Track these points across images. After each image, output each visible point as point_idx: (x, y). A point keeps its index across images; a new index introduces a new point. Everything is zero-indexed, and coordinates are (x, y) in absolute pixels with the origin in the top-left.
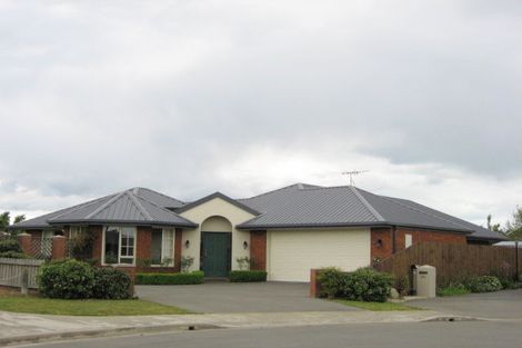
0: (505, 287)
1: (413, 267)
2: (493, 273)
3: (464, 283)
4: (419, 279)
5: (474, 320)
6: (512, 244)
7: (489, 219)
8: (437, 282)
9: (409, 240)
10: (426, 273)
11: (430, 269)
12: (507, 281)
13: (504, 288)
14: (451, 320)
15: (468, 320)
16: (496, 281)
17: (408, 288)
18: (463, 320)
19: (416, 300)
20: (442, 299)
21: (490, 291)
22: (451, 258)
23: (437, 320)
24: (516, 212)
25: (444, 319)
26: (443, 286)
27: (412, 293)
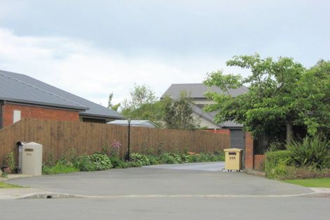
0: (115, 165)
1: (19, 144)
2: (104, 152)
3: (73, 161)
4: (24, 157)
5: (73, 197)
6: (126, 122)
7: (111, 97)
8: (44, 160)
9: (17, 116)
10: (31, 150)
11: (37, 147)
12: (117, 159)
13: (114, 167)
14: (49, 197)
15: (66, 197)
16: (106, 159)
17: (12, 166)
18: (62, 197)
19: (20, 178)
20: (48, 177)
21: (99, 170)
22: (60, 136)
23: (35, 197)
24: (134, 90)
25: (42, 197)
26: (51, 163)
27: (17, 171)
